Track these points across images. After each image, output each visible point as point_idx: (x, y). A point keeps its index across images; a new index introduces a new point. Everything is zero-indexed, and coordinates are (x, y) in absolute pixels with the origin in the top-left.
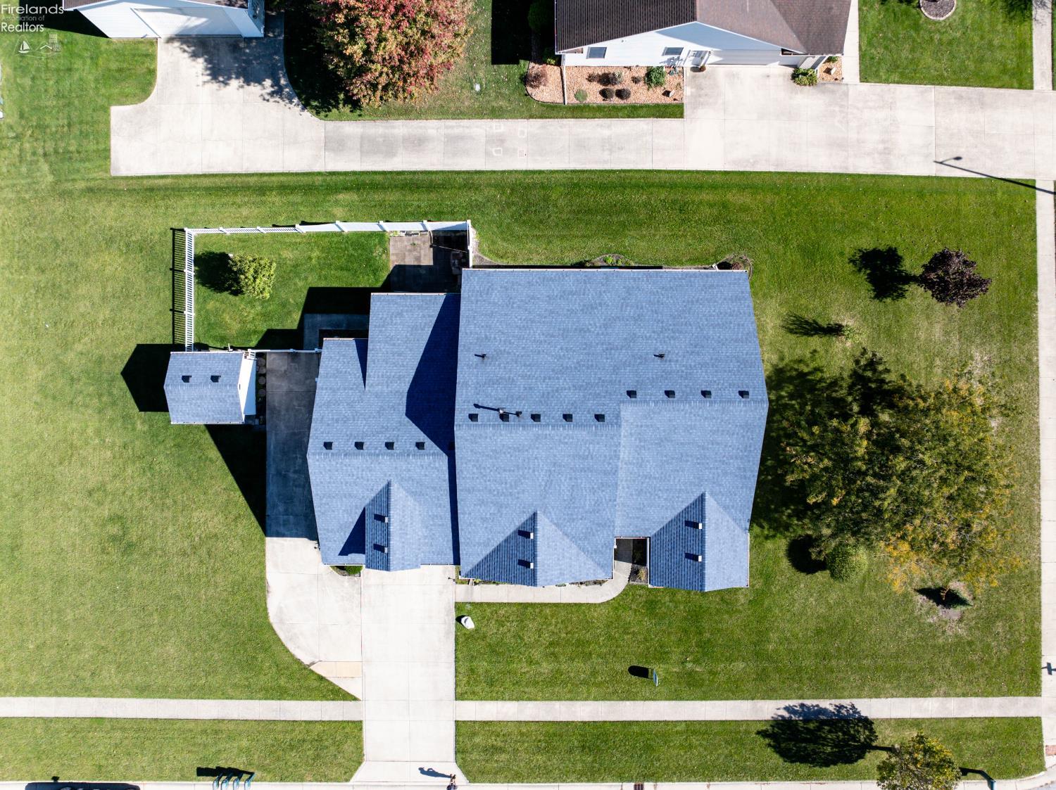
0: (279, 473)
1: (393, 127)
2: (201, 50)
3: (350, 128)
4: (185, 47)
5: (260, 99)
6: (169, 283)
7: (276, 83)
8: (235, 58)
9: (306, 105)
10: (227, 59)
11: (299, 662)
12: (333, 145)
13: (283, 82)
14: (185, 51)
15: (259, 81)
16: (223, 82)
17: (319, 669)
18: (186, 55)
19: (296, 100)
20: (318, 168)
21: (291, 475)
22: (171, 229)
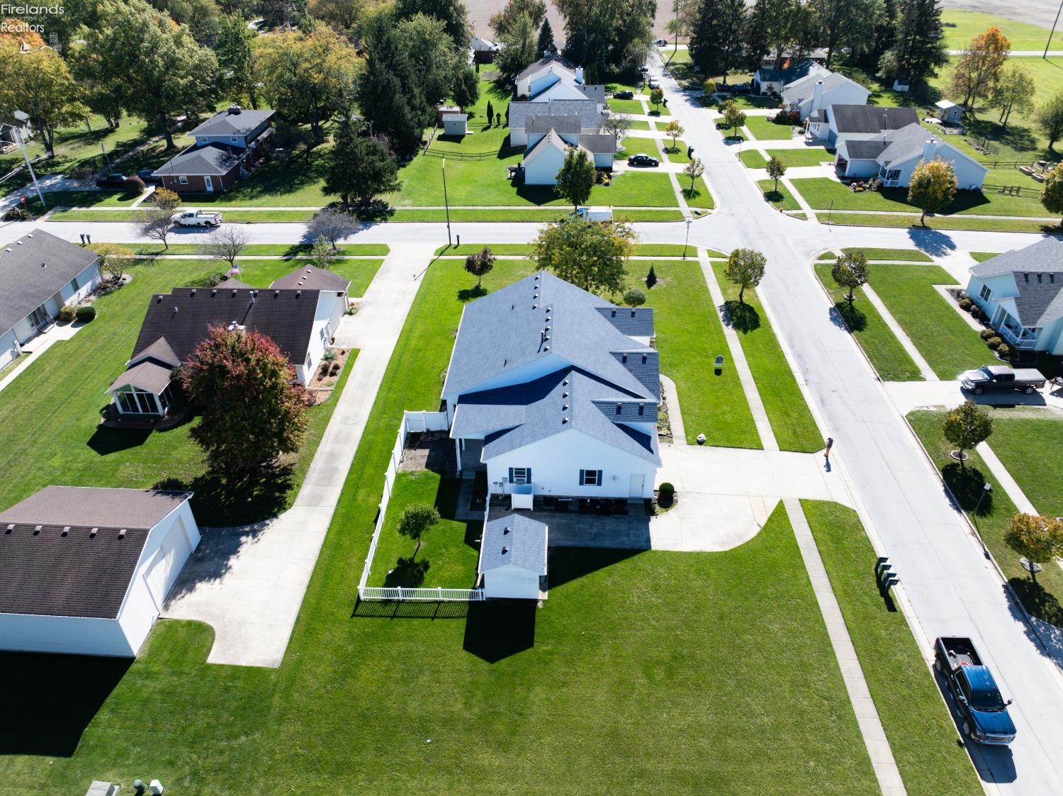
0: (593, 539)
1: (315, 468)
2: (189, 585)
3: (306, 490)
4: (179, 597)
5: (255, 545)
6: (404, 621)
7: (247, 534)
8: (209, 560)
9: (275, 516)
10: (209, 566)
11: (759, 534)
12: (316, 501)
13: (247, 529)
14: (183, 597)
15: (239, 544)
16: (227, 570)
17: (763, 521)
18: (187, 596)
19: (268, 522)
20: (332, 511)
21: (594, 530)
22: (352, 617)
